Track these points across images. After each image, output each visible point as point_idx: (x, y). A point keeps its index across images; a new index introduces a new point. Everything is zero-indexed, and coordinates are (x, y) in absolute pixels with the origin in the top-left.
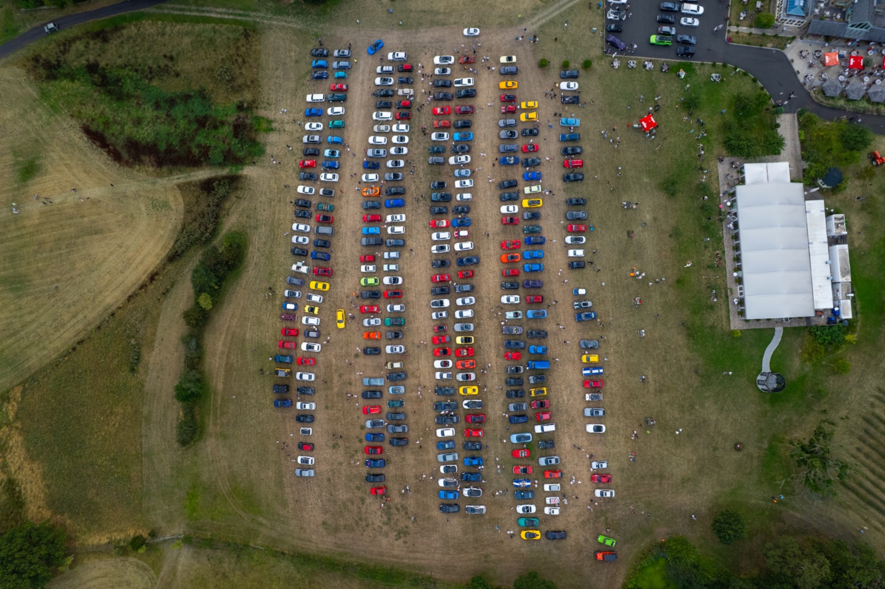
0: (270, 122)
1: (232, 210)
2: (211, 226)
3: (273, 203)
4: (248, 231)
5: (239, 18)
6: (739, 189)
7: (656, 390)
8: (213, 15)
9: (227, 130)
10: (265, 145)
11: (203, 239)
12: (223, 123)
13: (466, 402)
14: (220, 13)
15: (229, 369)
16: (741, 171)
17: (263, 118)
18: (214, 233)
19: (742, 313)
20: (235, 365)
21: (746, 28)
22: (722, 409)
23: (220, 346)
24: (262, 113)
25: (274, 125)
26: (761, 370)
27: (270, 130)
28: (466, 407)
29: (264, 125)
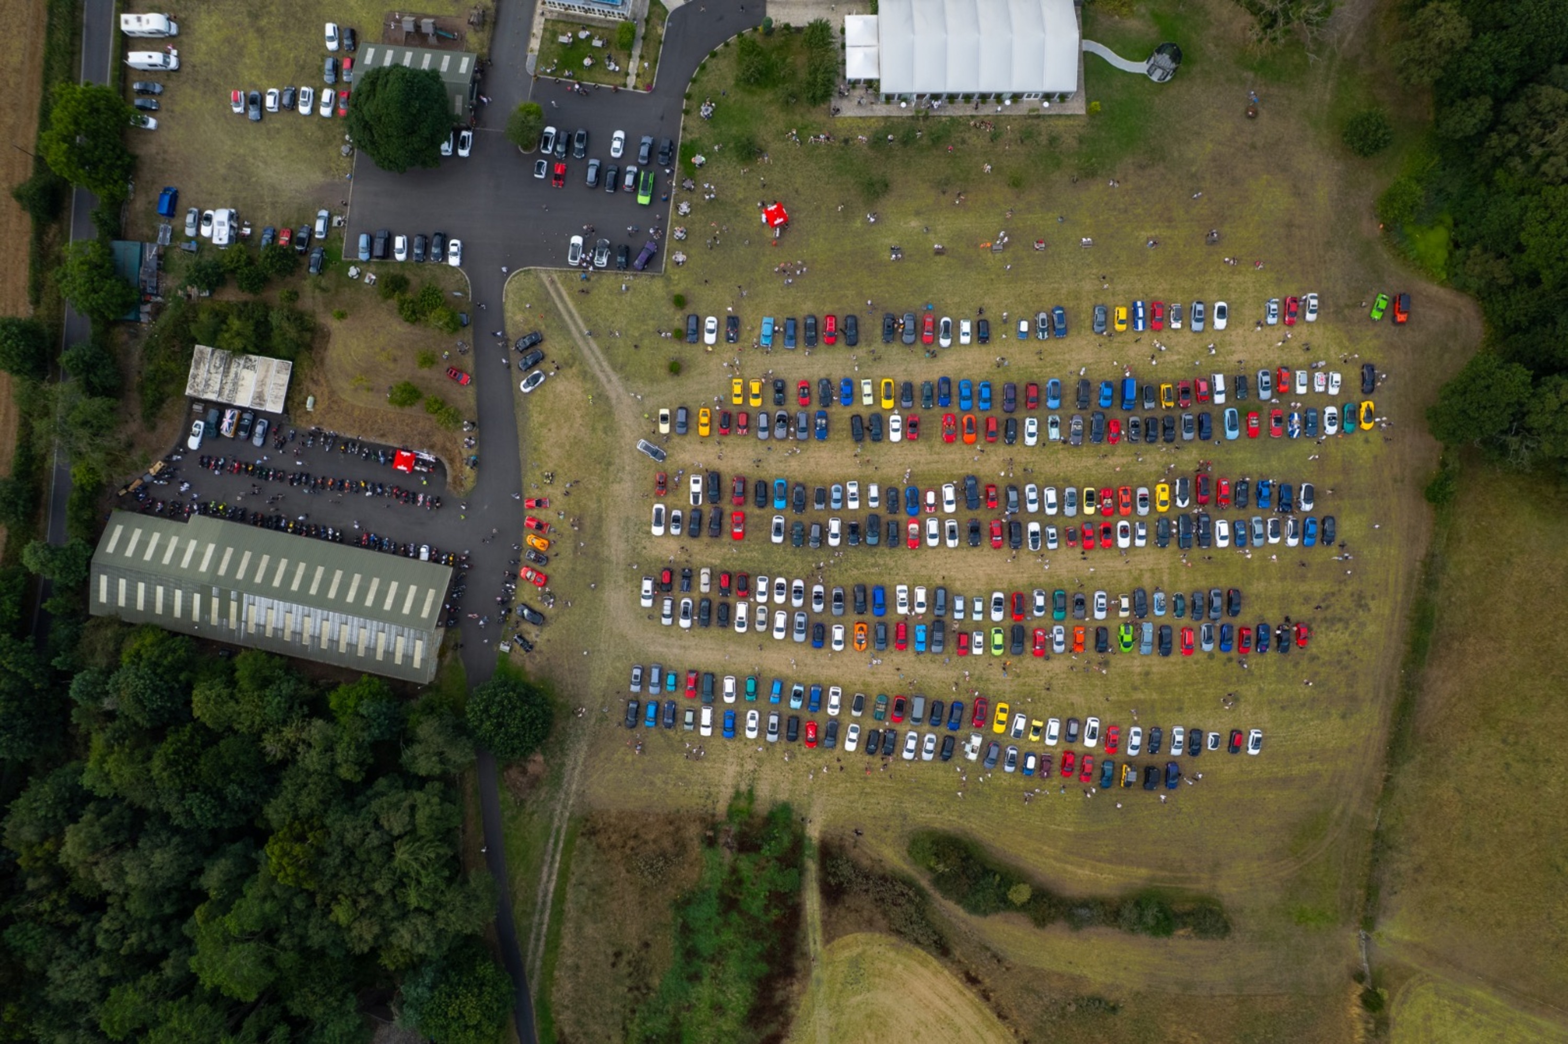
0: (738, 795)
1: (874, 855)
2: (899, 888)
3: (868, 790)
4: (908, 829)
5: (561, 845)
6: (885, 88)
7: (1168, 227)
8: (552, 887)
9: (745, 865)
10: (774, 803)
11: (918, 899)
12: (734, 871)
13: (1179, 503)
14: (550, 875)
15: (1118, 859)
16: (854, 83)
17: (730, 806)
18: (909, 883)
19: (1063, 97)
20: (1113, 848)
21: (631, 64)
22: (1198, 134)
23: (1084, 873)
24: (722, 807)
25: (743, 787)
26: (1143, 75)
27: (751, 795)
28: (1187, 502)
29: (742, 804)
